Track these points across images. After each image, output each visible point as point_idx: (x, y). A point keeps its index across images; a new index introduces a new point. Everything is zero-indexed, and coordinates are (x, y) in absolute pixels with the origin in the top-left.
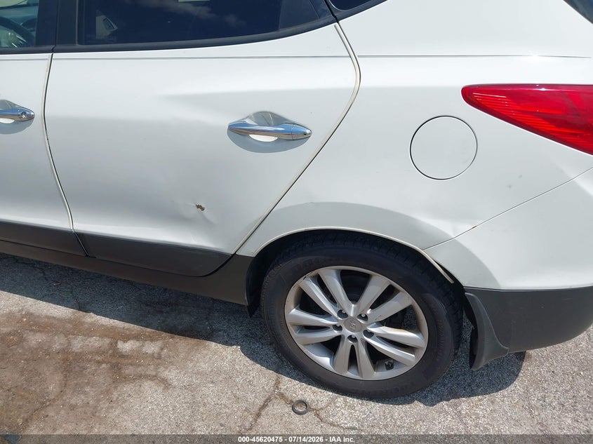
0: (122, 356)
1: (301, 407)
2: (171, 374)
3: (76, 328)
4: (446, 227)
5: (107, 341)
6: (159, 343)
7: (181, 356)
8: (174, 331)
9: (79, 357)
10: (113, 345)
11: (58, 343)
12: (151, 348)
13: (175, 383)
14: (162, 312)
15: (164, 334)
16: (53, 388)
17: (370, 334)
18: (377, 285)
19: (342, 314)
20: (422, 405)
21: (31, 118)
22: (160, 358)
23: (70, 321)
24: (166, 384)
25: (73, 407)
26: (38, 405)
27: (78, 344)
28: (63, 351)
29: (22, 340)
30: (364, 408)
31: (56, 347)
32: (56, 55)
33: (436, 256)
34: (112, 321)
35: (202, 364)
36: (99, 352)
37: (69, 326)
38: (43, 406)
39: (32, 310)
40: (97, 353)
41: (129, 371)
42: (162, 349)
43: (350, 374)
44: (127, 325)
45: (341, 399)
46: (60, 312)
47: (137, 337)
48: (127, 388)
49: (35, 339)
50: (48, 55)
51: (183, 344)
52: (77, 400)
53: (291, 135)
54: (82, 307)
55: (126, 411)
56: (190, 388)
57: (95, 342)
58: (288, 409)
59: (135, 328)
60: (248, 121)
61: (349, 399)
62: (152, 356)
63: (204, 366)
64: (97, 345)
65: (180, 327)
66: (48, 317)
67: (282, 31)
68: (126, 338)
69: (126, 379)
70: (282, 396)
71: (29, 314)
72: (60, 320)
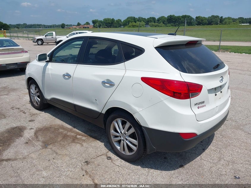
0: (77, 138)
1: (109, 158)
2: (84, 144)
3: (71, 130)
4: (137, 109)
5: (75, 134)
6: (86, 138)
7: (89, 141)
8: (91, 136)
9: (68, 136)
10: (76, 136)
11: (65, 132)
12: (84, 138)
13: (84, 146)
14: (91, 132)
15: (89, 136)
16: (59, 140)
17: (127, 140)
18: (128, 125)
19: (121, 132)
20: (140, 167)
21: (71, 77)
22: (84, 140)
23: (70, 129)
24: (82, 145)
25: (61, 144)
26: (54, 142)
27: (69, 134)
28: (65, 134)
29: (58, 130)
30: (125, 163)
31: (64, 133)
32: (78, 65)
33: (136, 116)
34: (79, 131)
35: (93, 144)
36: (73, 136)
37: (69, 130)
38: (55, 142)
39: (64, 125)
40: (72, 136)
41: (76, 141)
42: (86, 139)
43: (123, 153)
44: (82, 133)
45: (120, 160)
46: (69, 127)
47: (82, 136)
48: (73, 144)
49: (61, 130)
50: (76, 65)
51: (91, 139)
52: (62, 143)
53: (112, 84)
54: (74, 127)
55: (70, 148)
56: (87, 148)
57: (73, 134)
58: (106, 158)
59: (83, 134)
60: (105, 81)
61: (122, 160)
62: (83, 140)
63: (93, 145)
64: (73, 135)
65: (93, 136)
66: (66, 127)
67: (115, 63)
68: (80, 135)
69: (75, 142)
70: (107, 155)
71: (63, 126)
72: (68, 128)
